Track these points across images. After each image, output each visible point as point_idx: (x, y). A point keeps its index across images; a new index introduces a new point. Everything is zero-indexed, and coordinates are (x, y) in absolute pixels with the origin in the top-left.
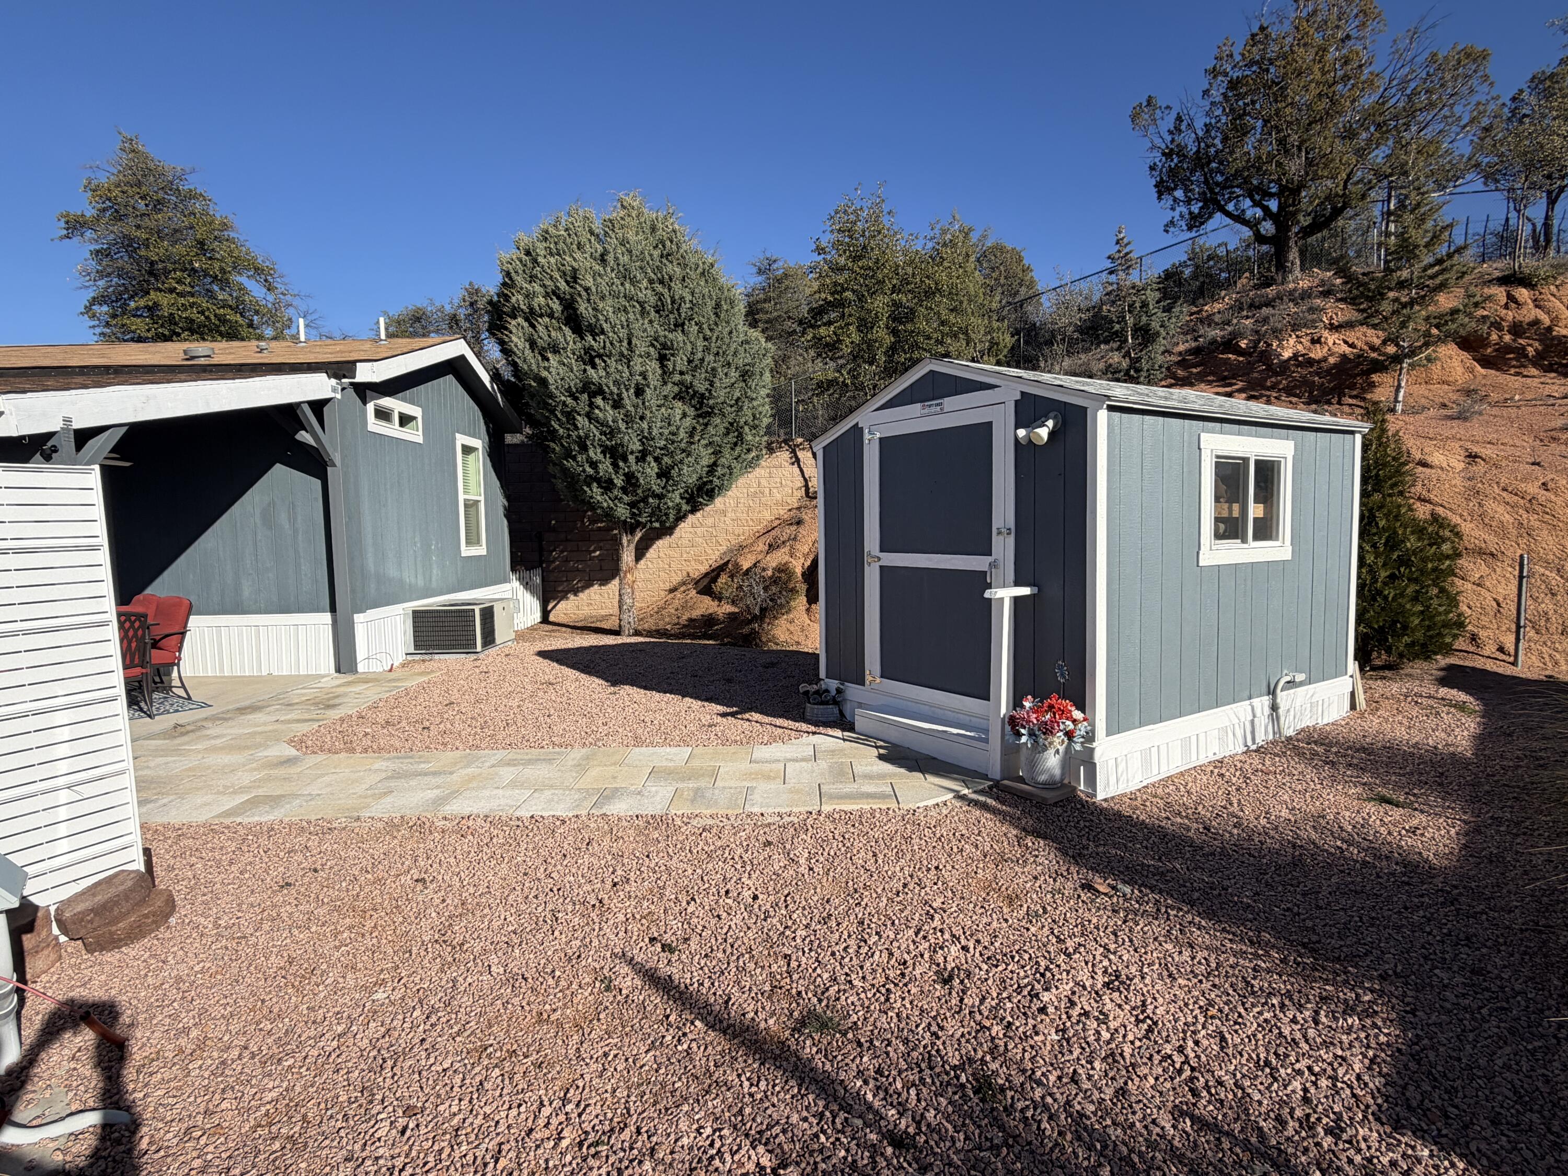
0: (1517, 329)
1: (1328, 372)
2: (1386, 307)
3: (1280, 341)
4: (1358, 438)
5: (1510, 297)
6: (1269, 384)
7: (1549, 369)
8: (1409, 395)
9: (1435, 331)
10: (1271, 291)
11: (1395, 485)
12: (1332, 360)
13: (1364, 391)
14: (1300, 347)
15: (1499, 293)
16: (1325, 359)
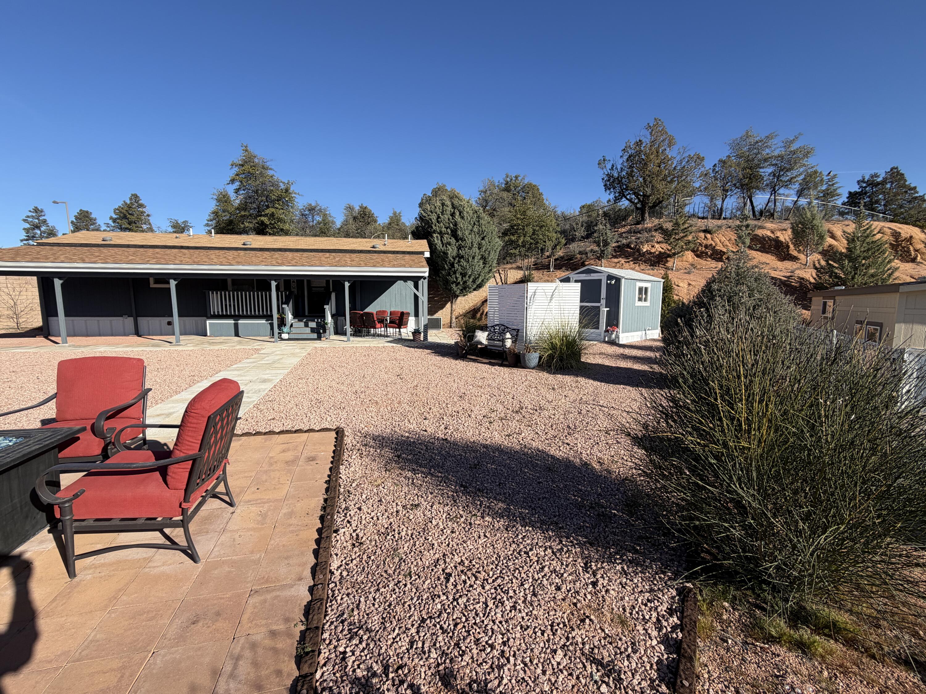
0: (706, 247)
1: (656, 256)
3: (643, 246)
4: (662, 283)
5: (705, 237)
6: (639, 259)
7: (713, 259)
8: (677, 265)
9: (684, 247)
10: (640, 227)
11: (670, 291)
13: (665, 263)
14: (648, 248)
15: (702, 235)
16: (655, 252)
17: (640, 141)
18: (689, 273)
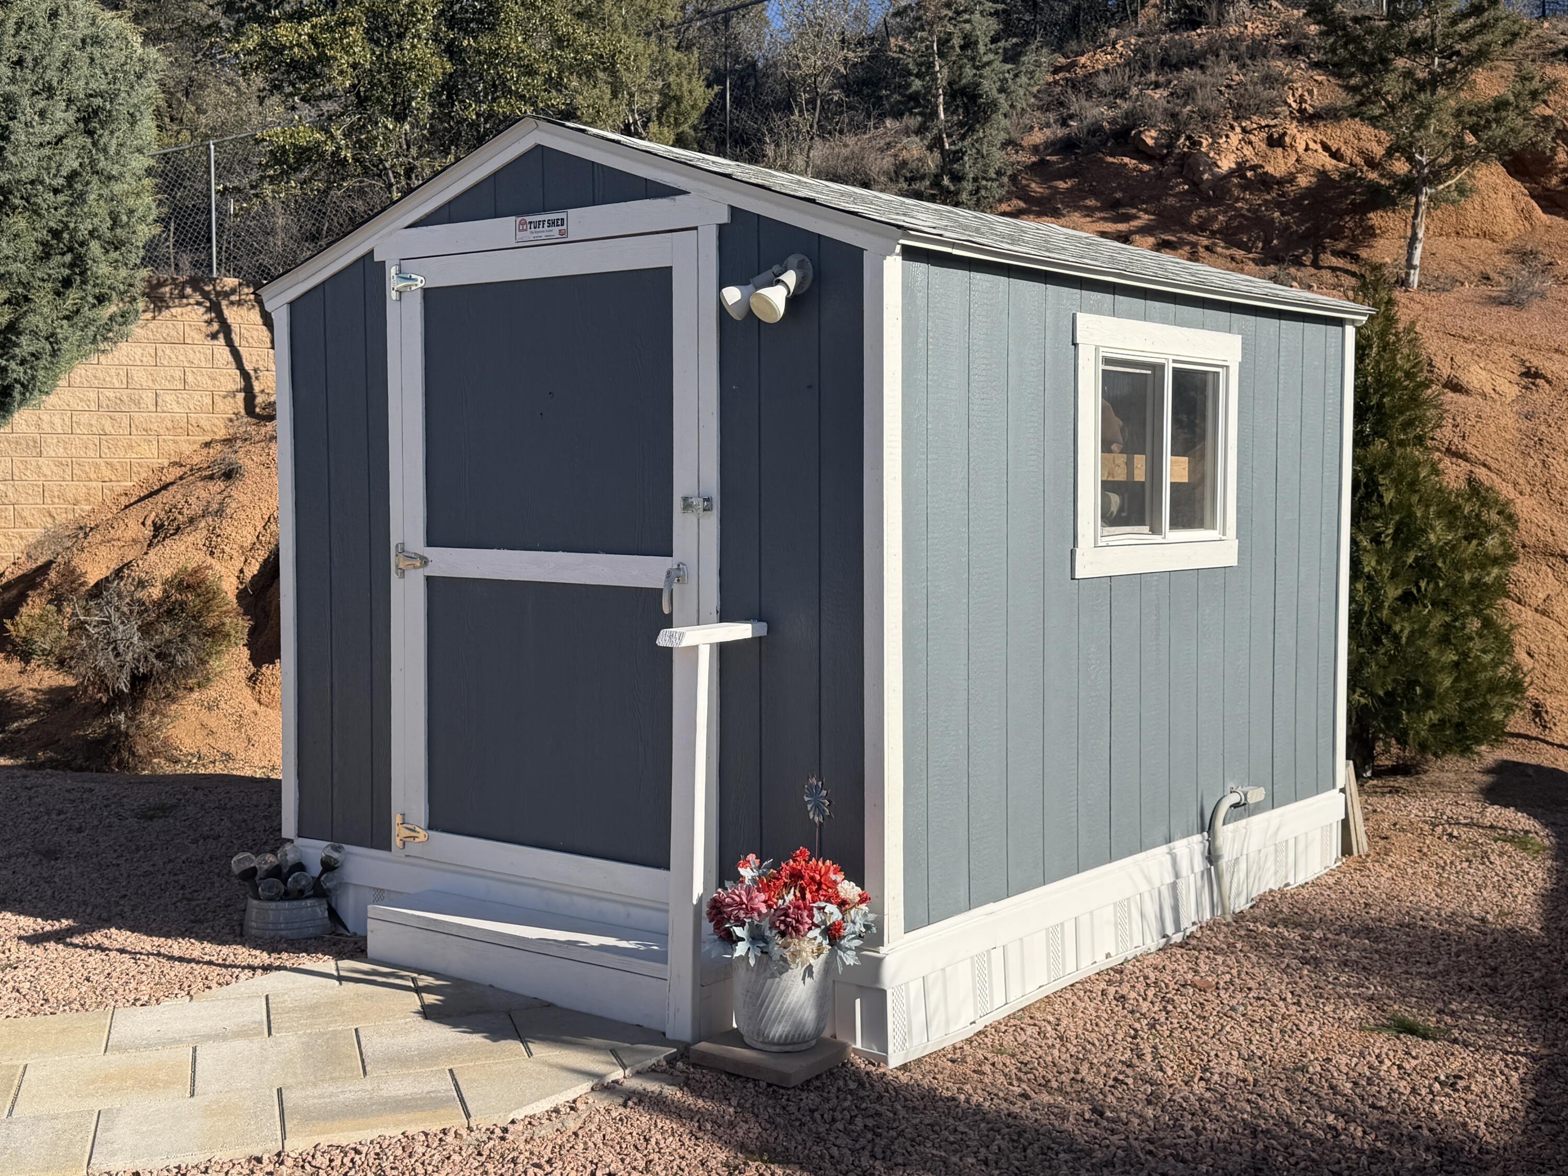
1: (1297, 202)
2: (1392, 86)
3: (1215, 136)
4: (1350, 331)
6: (1194, 220)
8: (1430, 254)
9: (1470, 138)
10: (1198, 37)
11: (1409, 424)
12: (1303, 181)
13: (1356, 241)
14: (1248, 151)
16: (1291, 178)
18: (1512, 303)
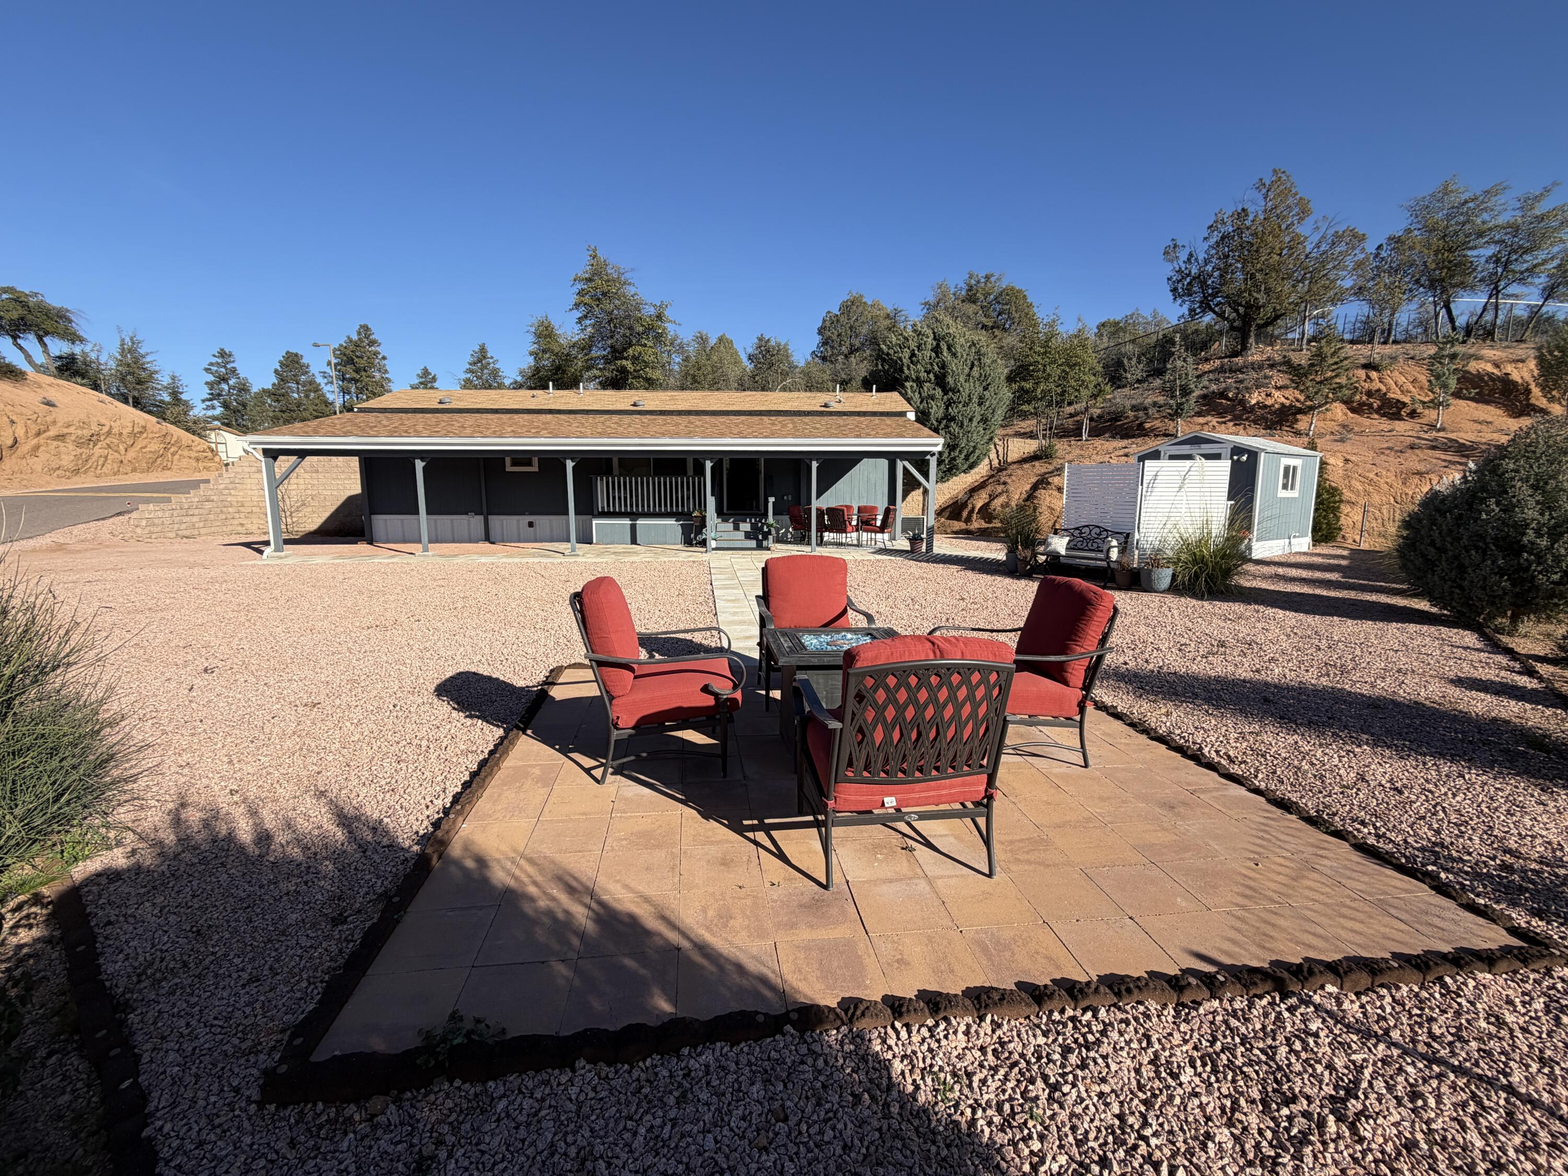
0: (1369, 394)
1: (1275, 412)
2: (1308, 382)
3: (1250, 394)
4: (1318, 460)
5: (1368, 377)
7: (1383, 415)
8: (1316, 426)
9: (1331, 395)
12: (1276, 406)
13: (1293, 423)
14: (1260, 398)
15: (1362, 373)
16: (1273, 405)
17: (1243, 210)
18: (1342, 440)
